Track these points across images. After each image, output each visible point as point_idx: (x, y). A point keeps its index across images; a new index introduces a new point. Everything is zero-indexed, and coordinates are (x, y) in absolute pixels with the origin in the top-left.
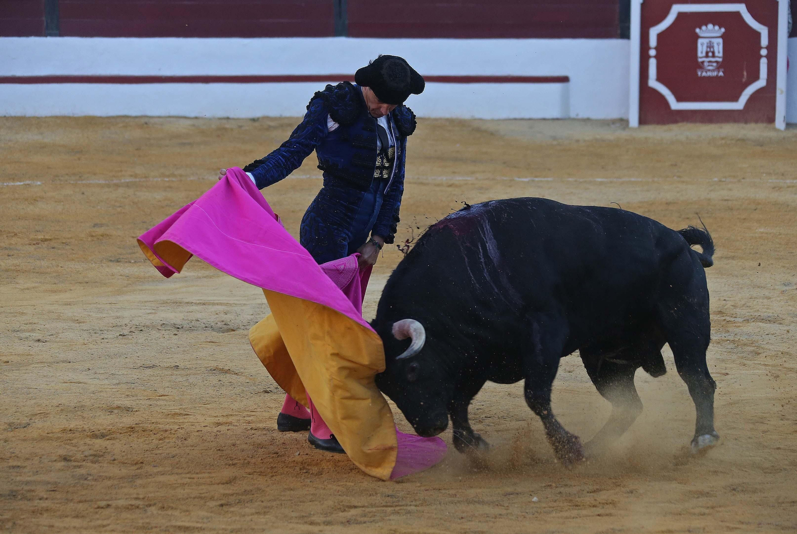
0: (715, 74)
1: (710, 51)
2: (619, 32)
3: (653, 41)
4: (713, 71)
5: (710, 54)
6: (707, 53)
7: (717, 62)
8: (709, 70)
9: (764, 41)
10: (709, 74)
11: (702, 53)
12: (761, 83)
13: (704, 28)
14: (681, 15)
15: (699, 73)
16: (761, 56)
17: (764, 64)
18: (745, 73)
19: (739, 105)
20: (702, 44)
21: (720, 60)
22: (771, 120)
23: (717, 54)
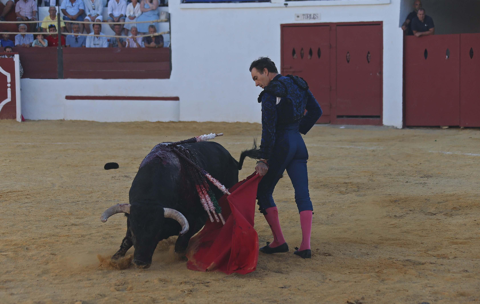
9: (9, 80)
12: (9, 100)
16: (8, 87)
17: (9, 90)
22: (15, 117)
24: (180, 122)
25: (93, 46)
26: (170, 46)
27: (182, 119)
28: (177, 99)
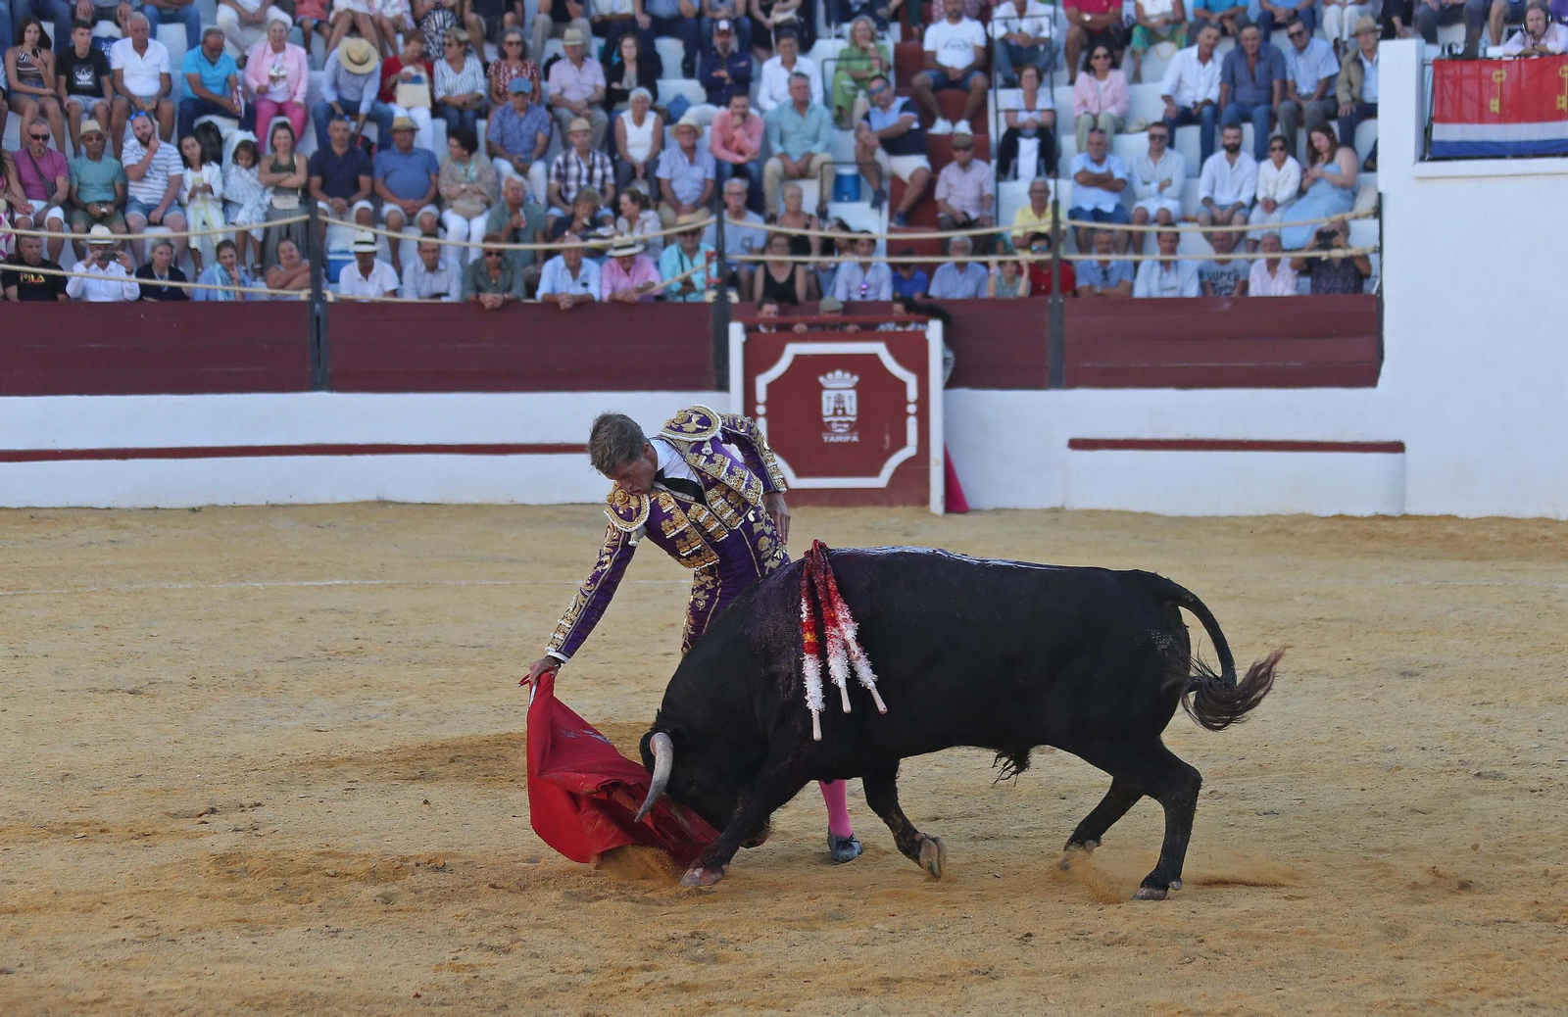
0: (846, 439)
1: (840, 408)
2: (714, 382)
3: (761, 394)
4: (844, 434)
5: (840, 412)
6: (835, 410)
7: (849, 422)
8: (839, 434)
9: (912, 393)
10: (839, 439)
11: (828, 410)
12: (910, 450)
13: (830, 376)
14: (799, 359)
15: (826, 438)
16: (908, 414)
17: (912, 425)
18: (887, 438)
19: (881, 481)
20: (829, 398)
21: (853, 419)
22: (924, 500)
23: (848, 412)
24: (1406, 517)
25: (1156, 294)
26: (1380, 290)
27: (1411, 510)
28: (1397, 447)
